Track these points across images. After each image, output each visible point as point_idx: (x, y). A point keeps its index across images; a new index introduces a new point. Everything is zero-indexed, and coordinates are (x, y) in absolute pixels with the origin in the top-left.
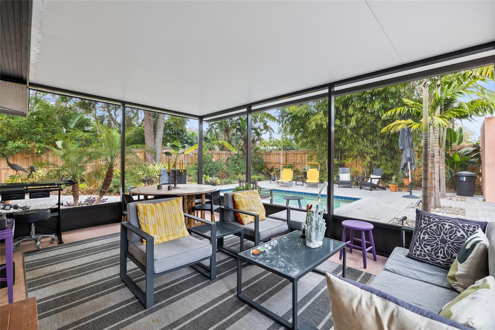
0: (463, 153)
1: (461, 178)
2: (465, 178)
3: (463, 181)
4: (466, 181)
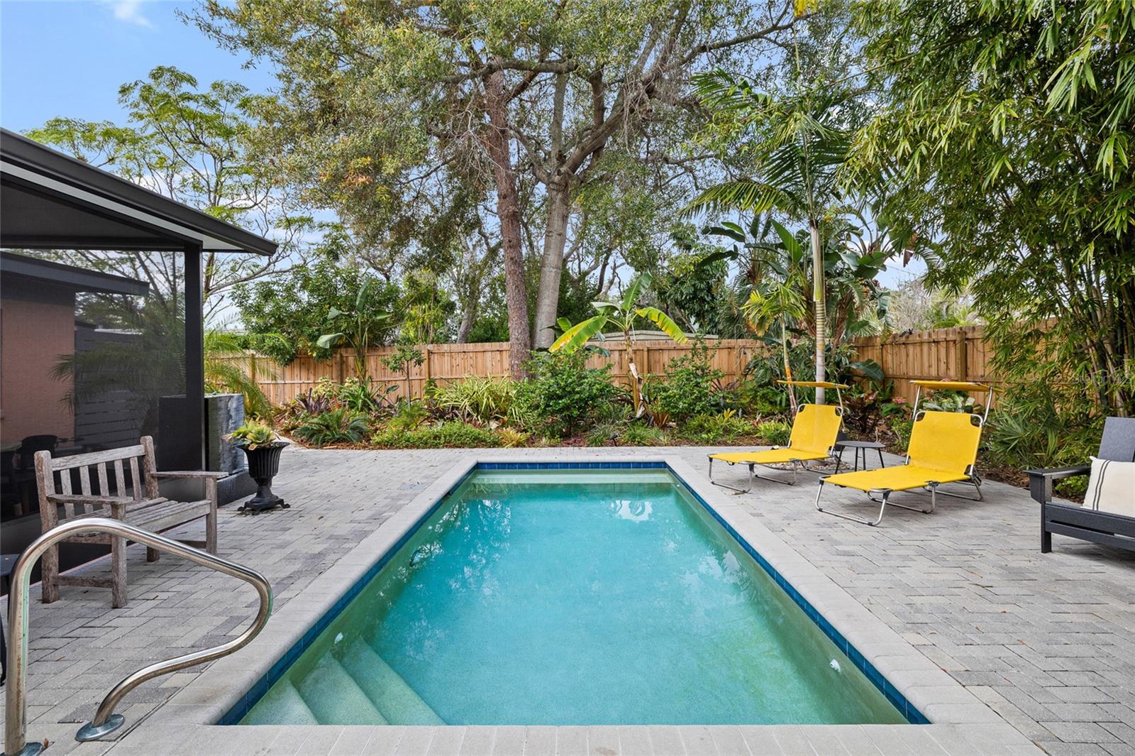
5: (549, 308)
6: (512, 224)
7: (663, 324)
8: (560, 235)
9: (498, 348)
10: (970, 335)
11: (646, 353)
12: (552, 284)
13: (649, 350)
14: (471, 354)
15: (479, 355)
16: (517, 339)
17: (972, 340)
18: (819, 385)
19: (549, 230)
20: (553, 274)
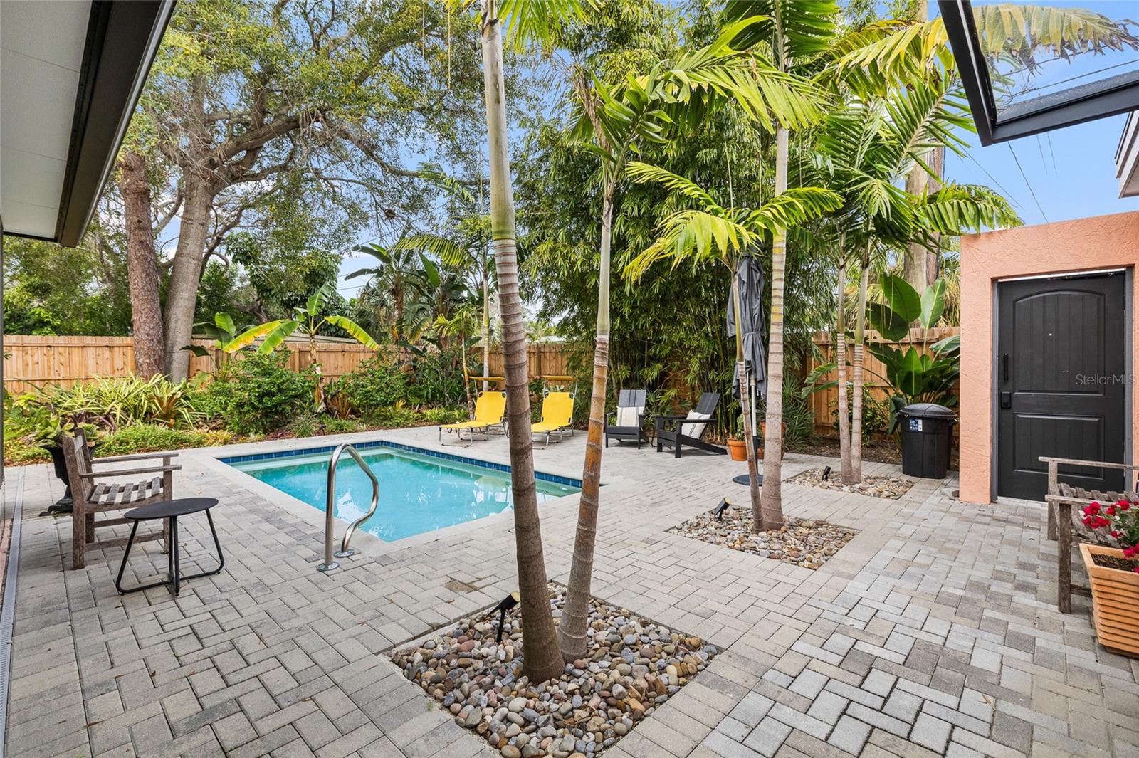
0: (942, 351)
1: (912, 422)
2: (920, 422)
3: (917, 431)
4: (924, 433)
5: (187, 302)
6: (142, 202)
7: (355, 332)
8: (202, 225)
9: (107, 344)
10: (543, 350)
11: (297, 355)
12: (191, 276)
13: (300, 352)
14: (61, 350)
15: (75, 351)
16: (148, 335)
17: (544, 353)
18: (486, 380)
19: (188, 216)
20: (193, 266)
